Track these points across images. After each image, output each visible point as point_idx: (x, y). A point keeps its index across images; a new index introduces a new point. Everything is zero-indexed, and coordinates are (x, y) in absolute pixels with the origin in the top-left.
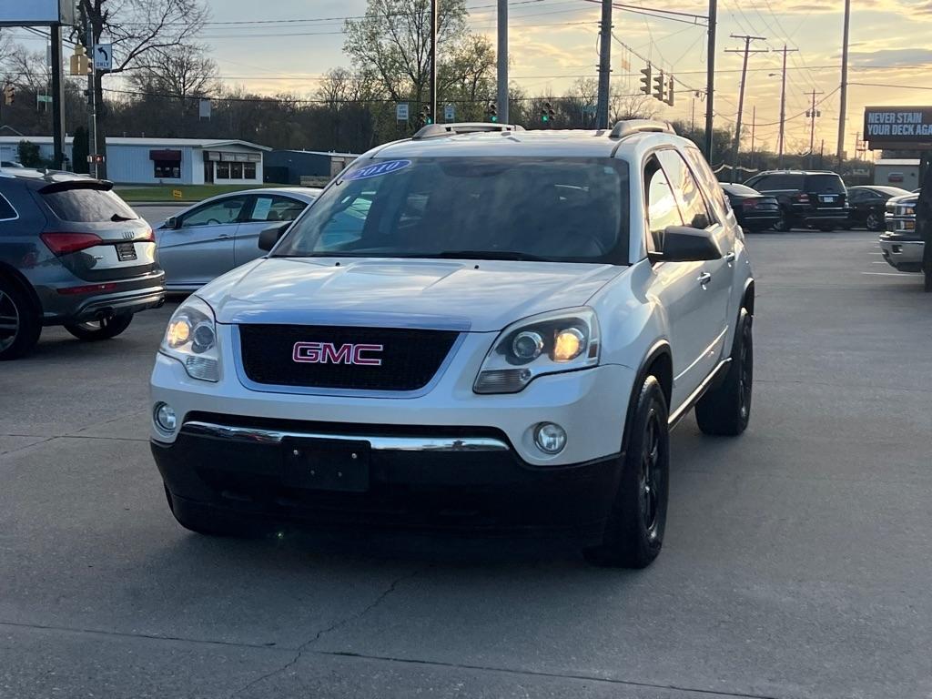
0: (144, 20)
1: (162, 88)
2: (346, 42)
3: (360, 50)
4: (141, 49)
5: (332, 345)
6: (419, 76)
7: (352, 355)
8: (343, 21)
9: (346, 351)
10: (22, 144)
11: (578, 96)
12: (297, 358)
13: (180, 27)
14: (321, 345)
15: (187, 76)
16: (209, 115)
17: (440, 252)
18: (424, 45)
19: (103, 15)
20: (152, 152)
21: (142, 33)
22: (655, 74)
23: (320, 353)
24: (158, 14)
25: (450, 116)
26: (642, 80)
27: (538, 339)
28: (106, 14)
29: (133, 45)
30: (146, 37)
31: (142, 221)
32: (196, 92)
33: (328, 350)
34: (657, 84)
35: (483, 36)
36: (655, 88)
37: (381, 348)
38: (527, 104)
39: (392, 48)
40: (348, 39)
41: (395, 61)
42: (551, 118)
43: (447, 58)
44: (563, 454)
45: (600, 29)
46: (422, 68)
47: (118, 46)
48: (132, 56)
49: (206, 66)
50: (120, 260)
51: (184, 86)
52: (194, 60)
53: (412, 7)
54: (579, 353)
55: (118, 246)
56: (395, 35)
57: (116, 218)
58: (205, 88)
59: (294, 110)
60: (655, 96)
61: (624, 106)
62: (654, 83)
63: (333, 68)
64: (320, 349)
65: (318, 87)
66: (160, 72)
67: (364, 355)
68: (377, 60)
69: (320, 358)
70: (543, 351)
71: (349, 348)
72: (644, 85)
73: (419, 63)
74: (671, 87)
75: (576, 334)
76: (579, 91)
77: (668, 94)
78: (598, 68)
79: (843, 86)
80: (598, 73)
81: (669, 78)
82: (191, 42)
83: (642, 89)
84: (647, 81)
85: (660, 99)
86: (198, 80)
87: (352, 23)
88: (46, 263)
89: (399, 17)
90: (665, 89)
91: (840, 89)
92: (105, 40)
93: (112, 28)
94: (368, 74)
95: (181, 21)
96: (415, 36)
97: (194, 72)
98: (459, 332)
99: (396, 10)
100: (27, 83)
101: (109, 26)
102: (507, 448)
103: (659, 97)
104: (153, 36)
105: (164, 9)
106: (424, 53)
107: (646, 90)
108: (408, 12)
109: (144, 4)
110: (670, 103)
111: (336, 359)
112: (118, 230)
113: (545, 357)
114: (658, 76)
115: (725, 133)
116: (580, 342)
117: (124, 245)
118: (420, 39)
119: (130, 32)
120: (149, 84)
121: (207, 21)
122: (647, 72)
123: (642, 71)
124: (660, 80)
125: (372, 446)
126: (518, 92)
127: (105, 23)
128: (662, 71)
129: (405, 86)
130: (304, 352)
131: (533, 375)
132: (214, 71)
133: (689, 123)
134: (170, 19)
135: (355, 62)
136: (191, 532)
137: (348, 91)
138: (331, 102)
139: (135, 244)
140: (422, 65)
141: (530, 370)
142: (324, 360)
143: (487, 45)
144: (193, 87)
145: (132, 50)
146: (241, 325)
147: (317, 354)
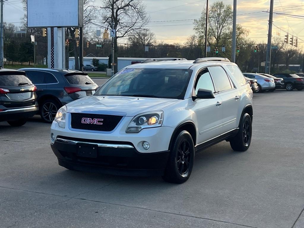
0: (130, 21)
1: (138, 42)
2: (194, 27)
3: (199, 29)
4: (129, 30)
5: (91, 119)
6: (218, 37)
7: (95, 121)
8: (193, 20)
10: (94, 60)
12: (83, 122)
13: (141, 23)
14: (89, 119)
15: (145, 38)
16: (148, 50)
18: (219, 27)
19: (118, 19)
20: (132, 62)
21: (130, 25)
22: (290, 37)
23: (88, 121)
24: (135, 19)
25: (224, 50)
26: (285, 39)
27: (145, 119)
28: (119, 19)
29: (127, 29)
30: (131, 26)
31: (95, 84)
32: (148, 43)
34: (291, 40)
35: (239, 24)
36: (290, 41)
37: (103, 120)
39: (209, 28)
40: (195, 26)
41: (210, 33)
42: (257, 51)
43: (227, 31)
44: (149, 150)
45: (269, 23)
46: (219, 35)
47: (122, 29)
48: (126, 32)
49: (152, 35)
50: (87, 95)
51: (144, 41)
52: (148, 33)
53: (216, 15)
54: (156, 123)
55: (87, 91)
56: (210, 24)
57: (87, 83)
58: (151, 41)
59: (180, 48)
60: (290, 44)
61: (289, 46)
63: (192, 35)
65: (186, 41)
66: (137, 37)
67: (99, 122)
68: (204, 32)
70: (146, 122)
71: (95, 120)
73: (218, 33)
74: (297, 41)
75: (155, 118)
77: (295, 43)
78: (268, 35)
80: (268, 37)
81: (296, 38)
82: (144, 28)
83: (285, 42)
84: (287, 39)
85: (292, 45)
86: (149, 40)
87: (196, 21)
88: (66, 96)
89: (212, 18)
90: (294, 41)
92: (118, 27)
93: (120, 24)
94: (201, 37)
95: (141, 21)
96: (217, 25)
97: (148, 37)
98: (123, 116)
99: (211, 16)
100: (97, 41)
101: (120, 23)
102: (133, 148)
104: (133, 26)
105: (137, 18)
106: (220, 30)
107: (287, 42)
108: (215, 17)
109: (130, 16)
111: (92, 123)
112: (87, 87)
113: (146, 124)
114: (292, 37)
116: (156, 120)
117: (89, 91)
118: (218, 25)
119: (126, 25)
120: (134, 41)
121: (149, 21)
122: (287, 36)
123: (285, 36)
124: (292, 39)
125: (98, 146)
126: (253, 42)
127: (119, 22)
128: (293, 35)
129: (214, 40)
130: (84, 120)
131: (142, 128)
132: (154, 36)
134: (138, 21)
135: (197, 33)
136: (67, 169)
137: (196, 42)
138: (191, 46)
139: (92, 91)
140: (219, 34)
141: (142, 127)
142: (89, 123)
143: (240, 27)
144: (147, 41)
145: (126, 31)
146: (71, 113)
147: (87, 121)
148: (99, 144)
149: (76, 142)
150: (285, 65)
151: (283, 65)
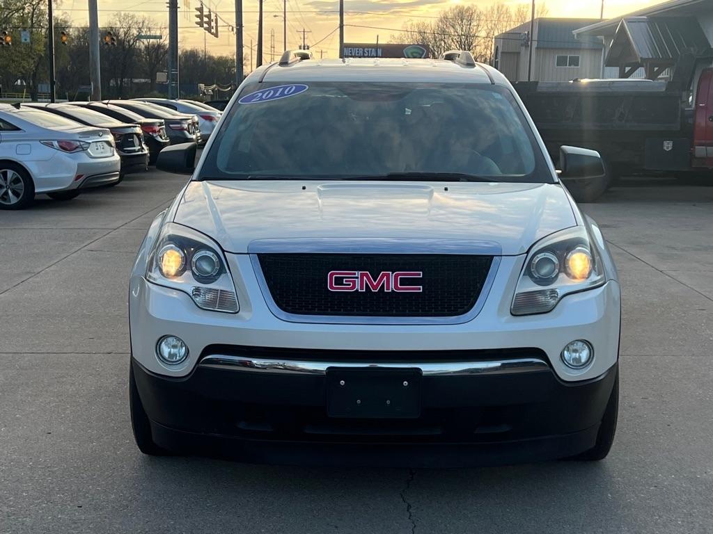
5: (369, 273)
7: (391, 282)
9: (385, 278)
11: (118, 26)
12: (332, 286)
14: (358, 274)
17: (385, 174)
22: (206, 12)
23: (357, 281)
25: (25, 39)
26: (197, 16)
27: (555, 259)
33: (365, 278)
36: (206, 23)
37: (421, 275)
38: (72, 32)
44: (593, 367)
54: (591, 271)
60: (206, 29)
62: (206, 19)
64: (357, 278)
67: (404, 282)
69: (358, 287)
70: (561, 271)
71: (388, 276)
72: (198, 20)
74: (216, 23)
75: (583, 253)
76: (118, 23)
77: (214, 28)
78: (168, 5)
79: (341, 27)
80: (168, 9)
81: (215, 15)
83: (197, 23)
84: (200, 17)
85: (210, 32)
90: (212, 24)
91: (339, 29)
98: (493, 256)
103: (209, 30)
107: (200, 24)
110: (216, 35)
111: (375, 287)
113: (562, 276)
114: (207, 14)
115: (231, 60)
116: (590, 261)
122: (200, 10)
123: (197, 9)
124: (209, 17)
125: (423, 373)
128: (210, 9)
130: (339, 281)
131: (559, 296)
133: (202, 51)
141: (556, 290)
142: (362, 288)
146: (258, 254)
147: (354, 282)
148: (428, 368)
149: (322, 367)
150: (148, 81)
151: (143, 80)
